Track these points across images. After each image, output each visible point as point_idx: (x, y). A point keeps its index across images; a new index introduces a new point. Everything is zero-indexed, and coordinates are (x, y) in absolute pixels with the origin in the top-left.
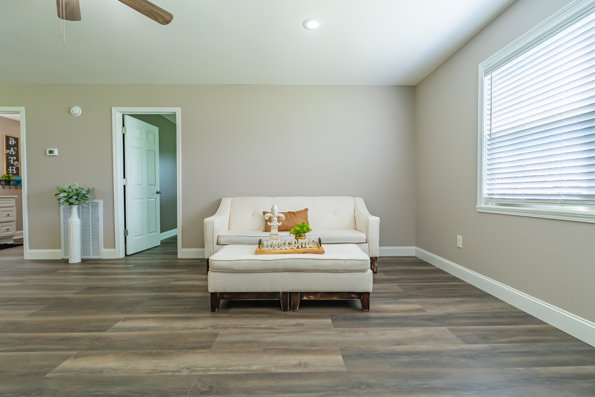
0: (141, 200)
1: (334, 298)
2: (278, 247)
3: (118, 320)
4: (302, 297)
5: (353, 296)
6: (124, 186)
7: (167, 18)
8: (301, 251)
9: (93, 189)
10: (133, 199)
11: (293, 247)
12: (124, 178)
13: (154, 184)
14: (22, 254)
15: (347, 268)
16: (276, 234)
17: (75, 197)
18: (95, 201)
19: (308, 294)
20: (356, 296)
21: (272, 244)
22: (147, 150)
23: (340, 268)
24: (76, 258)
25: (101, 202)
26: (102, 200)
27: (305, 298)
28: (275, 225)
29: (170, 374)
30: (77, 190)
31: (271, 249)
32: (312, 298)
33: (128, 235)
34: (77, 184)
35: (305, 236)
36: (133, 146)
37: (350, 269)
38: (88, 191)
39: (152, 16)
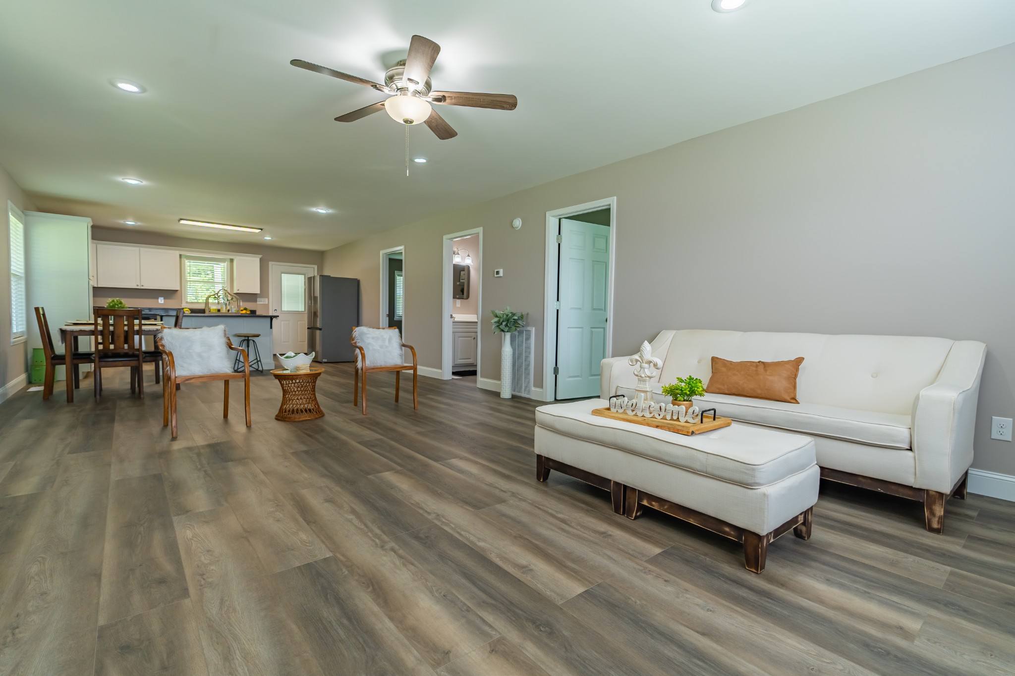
0: (580, 329)
1: (691, 520)
2: (633, 411)
3: (456, 456)
4: (640, 499)
5: (727, 529)
6: (558, 311)
7: (511, 101)
8: (654, 423)
9: (528, 314)
10: (569, 328)
11: (657, 416)
12: (558, 300)
13: (603, 308)
14: (475, 382)
15: (710, 470)
16: (644, 390)
17: (504, 323)
18: (529, 328)
19: (651, 497)
20: (732, 533)
21: (622, 403)
22: (593, 261)
23: (697, 466)
24: (506, 393)
25: (533, 330)
26: (534, 328)
27: (645, 503)
28: (643, 376)
29: (421, 512)
30: (507, 315)
31: (621, 411)
32: (656, 506)
33: (558, 374)
34: (508, 308)
35: (690, 401)
36: (570, 258)
37: (717, 473)
38: (522, 317)
39: (497, 107)
